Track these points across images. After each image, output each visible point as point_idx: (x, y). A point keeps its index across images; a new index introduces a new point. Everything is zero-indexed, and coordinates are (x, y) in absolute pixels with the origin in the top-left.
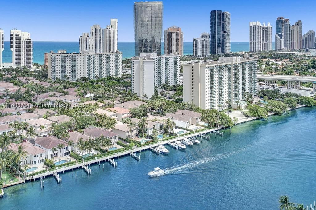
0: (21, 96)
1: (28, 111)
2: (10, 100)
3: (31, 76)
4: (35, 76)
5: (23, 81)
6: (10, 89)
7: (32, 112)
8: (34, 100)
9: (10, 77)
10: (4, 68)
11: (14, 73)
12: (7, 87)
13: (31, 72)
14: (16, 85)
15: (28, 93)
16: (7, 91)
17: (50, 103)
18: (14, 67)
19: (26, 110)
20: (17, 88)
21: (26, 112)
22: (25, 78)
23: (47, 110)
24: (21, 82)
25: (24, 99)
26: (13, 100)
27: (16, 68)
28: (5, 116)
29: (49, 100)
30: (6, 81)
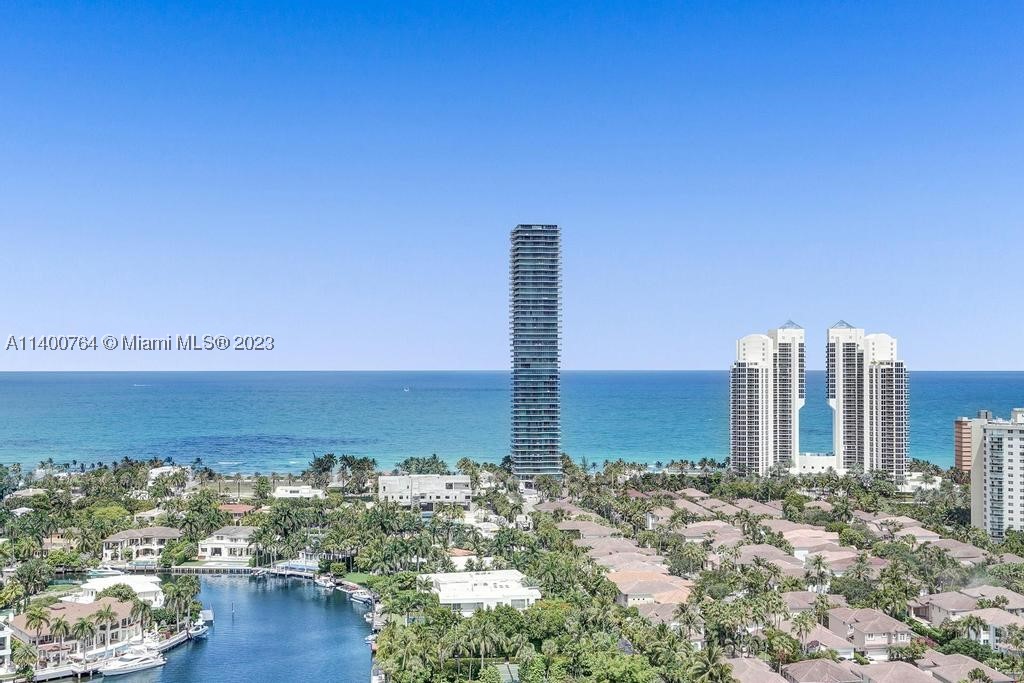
0: (868, 586)
1: (896, 655)
2: (832, 599)
3: (899, 510)
4: (918, 514)
5: (873, 528)
6: (830, 557)
7: (911, 661)
8: (917, 611)
9: (827, 507)
10: (805, 472)
11: (841, 493)
12: (820, 548)
13: (901, 496)
14: (847, 541)
15: (895, 580)
16: (818, 561)
17: (984, 636)
18: (842, 472)
19: (889, 649)
20: (851, 553)
21: (886, 657)
22: (884, 516)
23: (973, 664)
24: (867, 534)
25: (877, 601)
26: (840, 599)
27: (846, 478)
28: (813, 657)
29: (979, 622)
30: (815, 525)
